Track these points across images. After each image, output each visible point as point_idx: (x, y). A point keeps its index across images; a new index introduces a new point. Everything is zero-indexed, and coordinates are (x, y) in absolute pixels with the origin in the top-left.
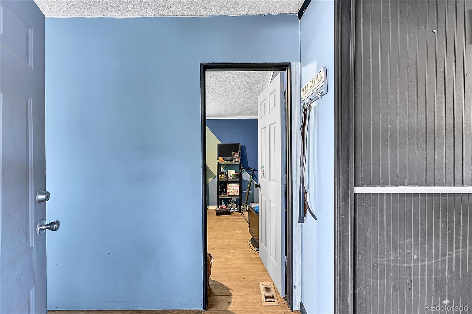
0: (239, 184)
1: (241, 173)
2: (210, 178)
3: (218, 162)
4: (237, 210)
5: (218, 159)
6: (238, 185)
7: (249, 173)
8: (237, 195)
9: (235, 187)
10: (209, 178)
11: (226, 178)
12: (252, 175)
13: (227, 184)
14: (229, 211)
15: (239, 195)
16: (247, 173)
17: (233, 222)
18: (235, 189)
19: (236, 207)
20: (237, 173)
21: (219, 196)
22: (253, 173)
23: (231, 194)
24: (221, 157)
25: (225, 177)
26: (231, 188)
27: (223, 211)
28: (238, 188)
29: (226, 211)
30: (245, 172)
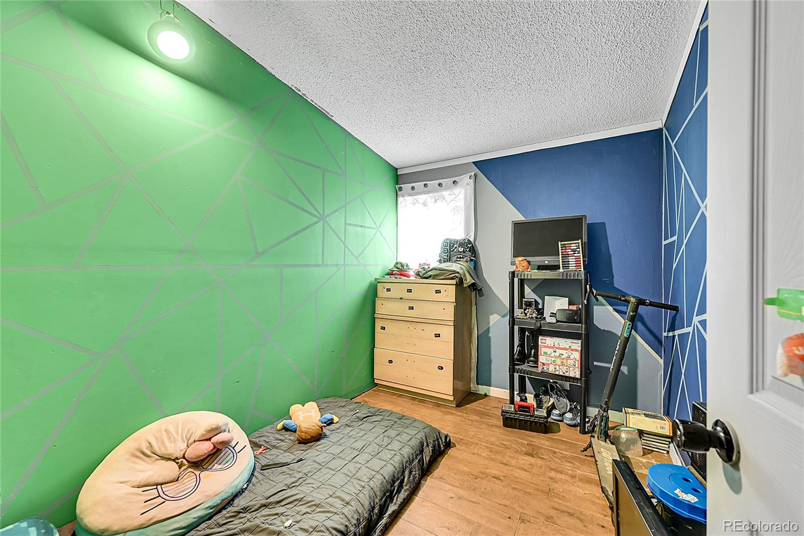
0: (580, 342)
1: (588, 309)
2: (495, 315)
3: (513, 273)
4: (571, 419)
5: (513, 263)
6: (577, 345)
7: (614, 307)
8: (572, 375)
9: (566, 349)
10: (492, 315)
11: (536, 318)
12: (632, 319)
13: (540, 338)
14: (542, 421)
15: (578, 376)
16: (610, 308)
17: (553, 474)
18: (565, 355)
19: (571, 411)
20: (574, 308)
21: (514, 368)
22: (635, 310)
23: (551, 369)
24: (520, 259)
25: (534, 315)
26: (552, 350)
27: (522, 418)
28: (577, 355)
29: (532, 419)
30: (603, 305)
